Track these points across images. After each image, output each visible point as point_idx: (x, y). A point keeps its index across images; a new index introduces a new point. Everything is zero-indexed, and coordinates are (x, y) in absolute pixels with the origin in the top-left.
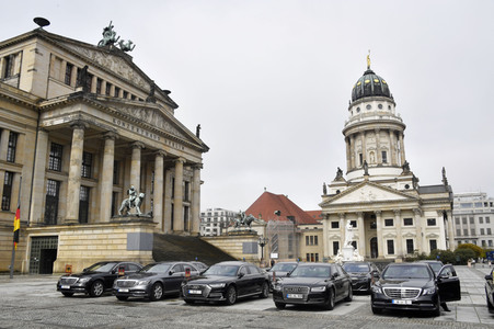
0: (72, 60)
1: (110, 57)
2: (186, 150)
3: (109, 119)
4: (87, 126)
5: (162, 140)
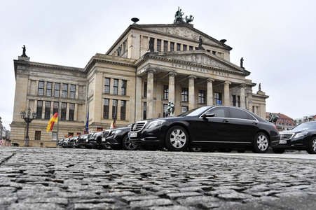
1: (178, 28)
2: (230, 76)
3: (169, 65)
4: (155, 70)
5: (211, 72)
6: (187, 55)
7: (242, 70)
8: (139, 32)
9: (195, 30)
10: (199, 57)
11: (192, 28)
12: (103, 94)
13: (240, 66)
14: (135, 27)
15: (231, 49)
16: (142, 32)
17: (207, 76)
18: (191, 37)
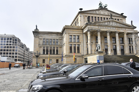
0: (89, 15)
1: (100, 11)
2: (127, 29)
3: (97, 27)
4: (91, 30)
5: (117, 29)
6: (105, 22)
7: (132, 26)
8: (83, 14)
9: (108, 11)
10: (111, 22)
11: (107, 10)
12: (69, 42)
13: (131, 24)
14: (81, 12)
15: (126, 17)
16: (84, 14)
17: (115, 30)
18: (106, 14)
